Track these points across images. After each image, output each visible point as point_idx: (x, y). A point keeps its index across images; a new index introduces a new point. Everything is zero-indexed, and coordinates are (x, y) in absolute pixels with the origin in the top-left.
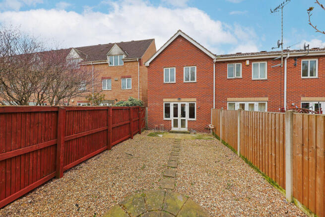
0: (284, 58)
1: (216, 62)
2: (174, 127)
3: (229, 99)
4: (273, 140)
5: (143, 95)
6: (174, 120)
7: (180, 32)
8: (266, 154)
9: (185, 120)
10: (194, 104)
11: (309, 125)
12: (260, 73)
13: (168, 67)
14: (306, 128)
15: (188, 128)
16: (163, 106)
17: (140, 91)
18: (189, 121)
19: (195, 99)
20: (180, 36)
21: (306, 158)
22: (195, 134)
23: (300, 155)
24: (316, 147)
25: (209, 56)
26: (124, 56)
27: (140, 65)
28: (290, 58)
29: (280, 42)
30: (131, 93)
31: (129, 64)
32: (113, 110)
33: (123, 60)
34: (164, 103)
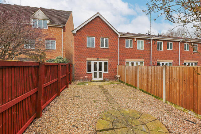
0: (151, 39)
1: (120, 37)
2: (94, 78)
3: (126, 60)
4: (157, 78)
5: (66, 55)
6: (94, 73)
7: (98, 14)
8: (154, 85)
9: (101, 73)
10: (107, 62)
11: (172, 70)
12: (140, 46)
13: (90, 36)
14: (171, 72)
15: (104, 78)
16: (86, 63)
17: (64, 52)
18: (104, 74)
19: (108, 59)
20: (98, 17)
21: (171, 83)
22: (108, 81)
23: (169, 83)
24: (174, 79)
25: (116, 33)
26: (48, 22)
27: (64, 31)
28: (153, 39)
29: (150, 31)
30: (55, 52)
31: (53, 28)
32: (61, 65)
33: (48, 24)
34: (87, 61)
